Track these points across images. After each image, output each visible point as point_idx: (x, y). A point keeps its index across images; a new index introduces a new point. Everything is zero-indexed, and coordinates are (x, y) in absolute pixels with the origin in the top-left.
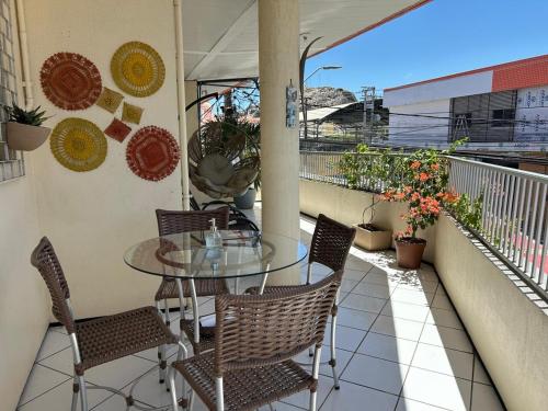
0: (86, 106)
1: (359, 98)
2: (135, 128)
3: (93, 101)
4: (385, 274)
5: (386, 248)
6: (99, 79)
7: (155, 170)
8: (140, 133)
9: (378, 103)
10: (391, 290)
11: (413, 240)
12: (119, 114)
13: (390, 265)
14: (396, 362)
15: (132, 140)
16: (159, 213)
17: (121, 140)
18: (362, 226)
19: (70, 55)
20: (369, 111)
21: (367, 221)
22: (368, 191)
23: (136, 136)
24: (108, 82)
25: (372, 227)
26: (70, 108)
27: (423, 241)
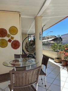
0: (5, 37)
1: (57, 37)
2: (13, 40)
3: (6, 36)
4: (60, 67)
5: (60, 62)
6: (7, 32)
7: (16, 47)
8: (14, 41)
9: (60, 37)
10: (61, 70)
11: (65, 61)
12: (10, 38)
13: (61, 66)
14: (60, 86)
15: (12, 42)
16: (15, 55)
17: (10, 42)
18: (56, 58)
19: (2, 29)
20: (59, 39)
21: (57, 57)
22: (57, 52)
23: (13, 42)
24: (8, 33)
25: (58, 58)
26: (2, 37)
27: (67, 61)
